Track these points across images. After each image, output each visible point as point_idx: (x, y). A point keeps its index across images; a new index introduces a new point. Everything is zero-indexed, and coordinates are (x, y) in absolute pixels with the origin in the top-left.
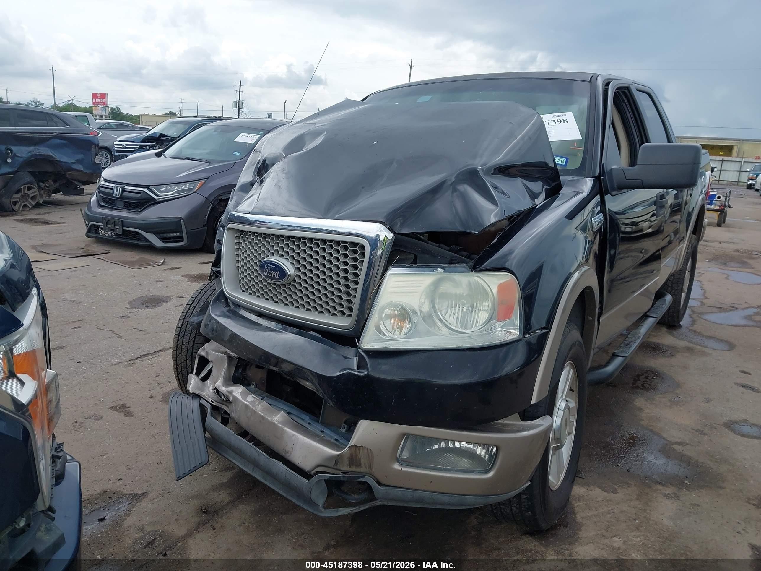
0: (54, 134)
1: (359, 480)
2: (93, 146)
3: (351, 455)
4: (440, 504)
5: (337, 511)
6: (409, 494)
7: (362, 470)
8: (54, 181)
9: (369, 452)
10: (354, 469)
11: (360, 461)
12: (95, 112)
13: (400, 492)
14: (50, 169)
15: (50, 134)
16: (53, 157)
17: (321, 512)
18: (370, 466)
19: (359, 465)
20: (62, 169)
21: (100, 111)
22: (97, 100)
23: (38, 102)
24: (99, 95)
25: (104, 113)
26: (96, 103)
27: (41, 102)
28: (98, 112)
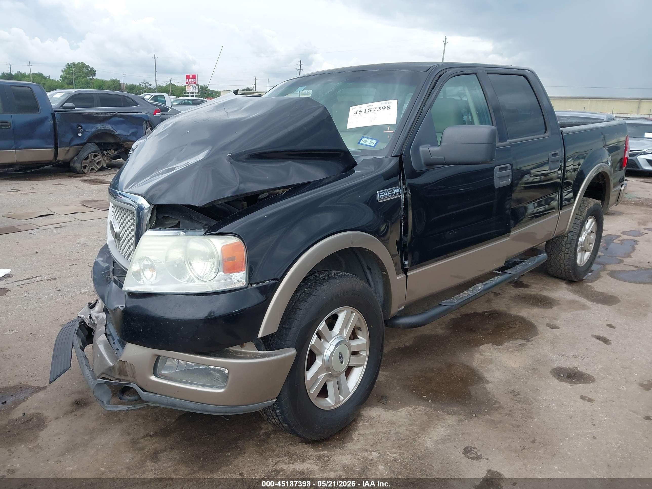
0: (114, 114)
1: (127, 386)
2: (145, 122)
3: (120, 367)
4: (189, 409)
5: (117, 407)
6: (164, 399)
7: (129, 378)
8: (115, 150)
9: (132, 366)
10: (123, 377)
11: (126, 372)
12: (188, 90)
13: (158, 397)
14: (112, 141)
15: (109, 114)
16: (113, 131)
17: (106, 407)
18: (134, 377)
19: (126, 375)
20: (120, 140)
21: (192, 89)
22: (189, 80)
23: (147, 83)
24: (191, 76)
25: (194, 91)
26: (188, 83)
27: (149, 83)
28: (190, 90)
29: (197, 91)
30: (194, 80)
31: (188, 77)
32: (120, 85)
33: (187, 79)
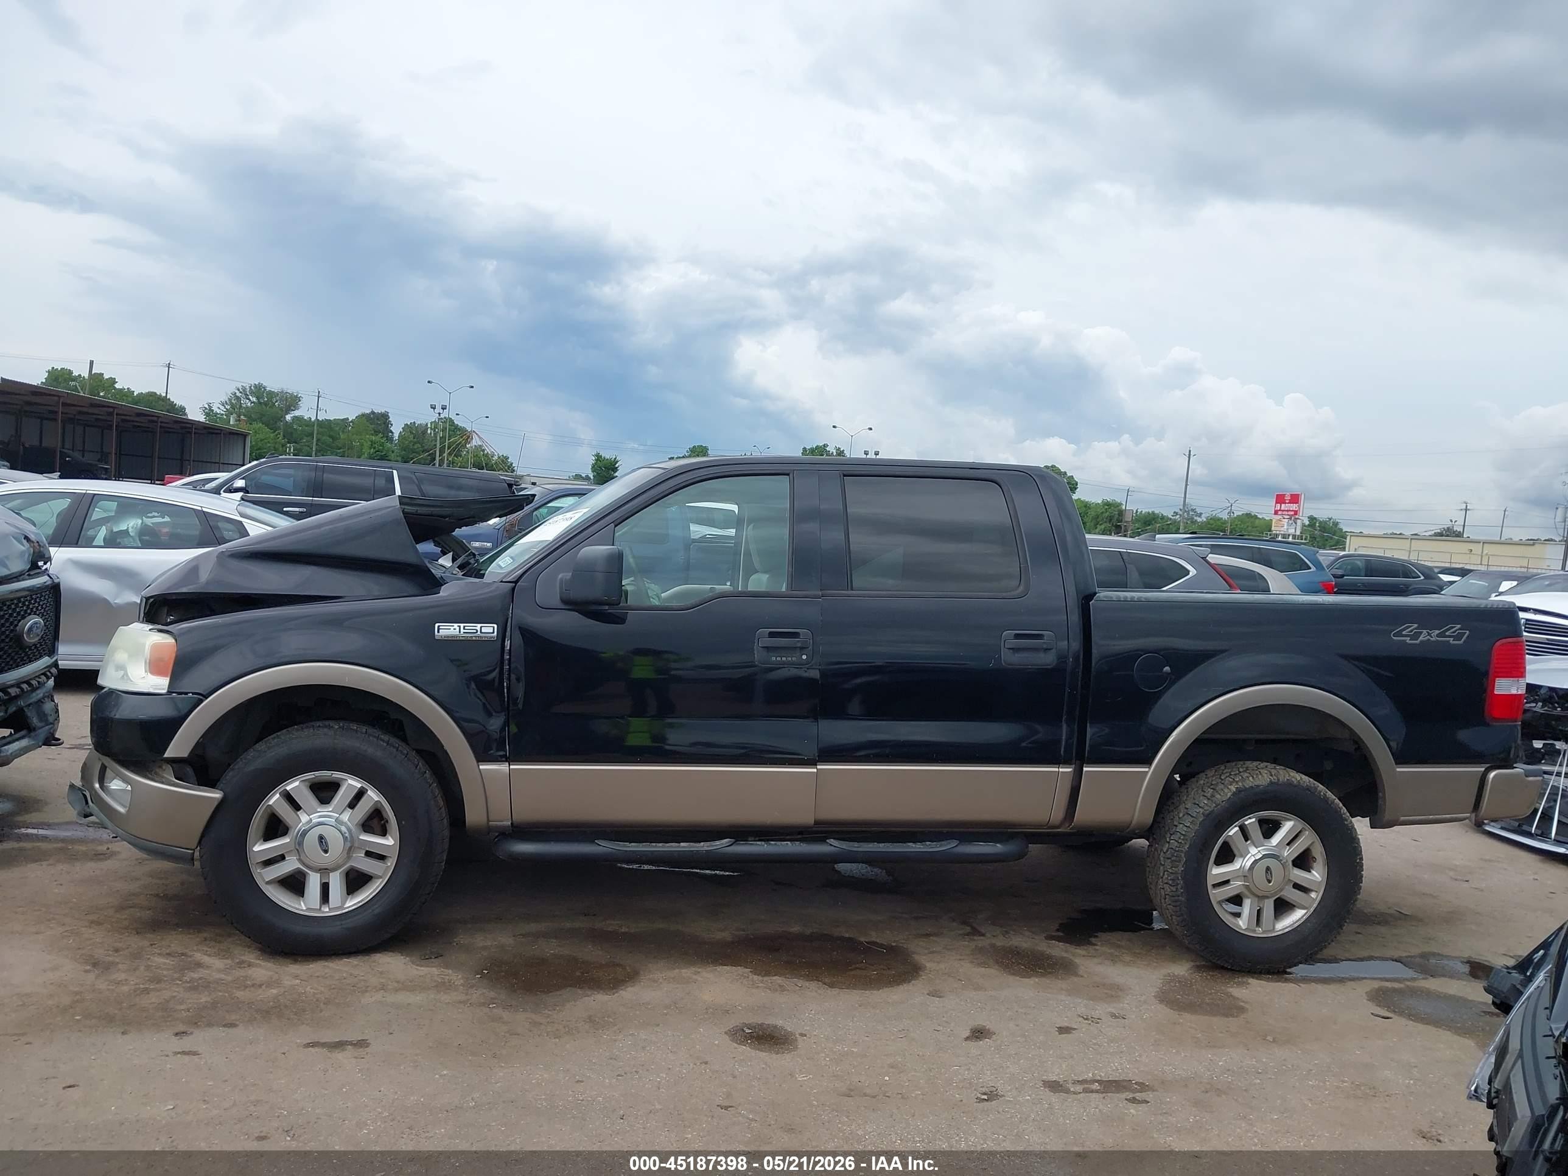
12: (1276, 528)
21: (1285, 527)
22: (1283, 505)
23: (1193, 510)
24: (1288, 498)
25: (1292, 531)
26: (1280, 513)
27: (1197, 510)
28: (1282, 529)
29: (1298, 533)
30: (1294, 507)
31: (1280, 499)
32: (1121, 513)
33: (1277, 503)
